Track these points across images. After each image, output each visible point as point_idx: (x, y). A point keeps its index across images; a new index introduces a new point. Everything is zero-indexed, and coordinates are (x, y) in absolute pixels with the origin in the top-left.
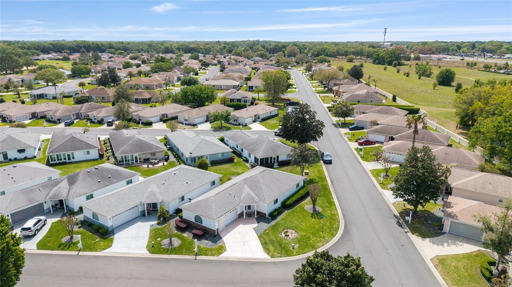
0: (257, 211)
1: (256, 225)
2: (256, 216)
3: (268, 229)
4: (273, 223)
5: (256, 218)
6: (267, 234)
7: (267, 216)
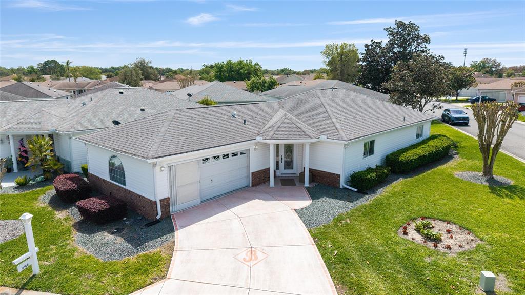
0: (311, 171)
1: (306, 203)
2: (307, 184)
3: (350, 216)
4: (366, 201)
5: (307, 188)
6: (348, 230)
7: (342, 184)
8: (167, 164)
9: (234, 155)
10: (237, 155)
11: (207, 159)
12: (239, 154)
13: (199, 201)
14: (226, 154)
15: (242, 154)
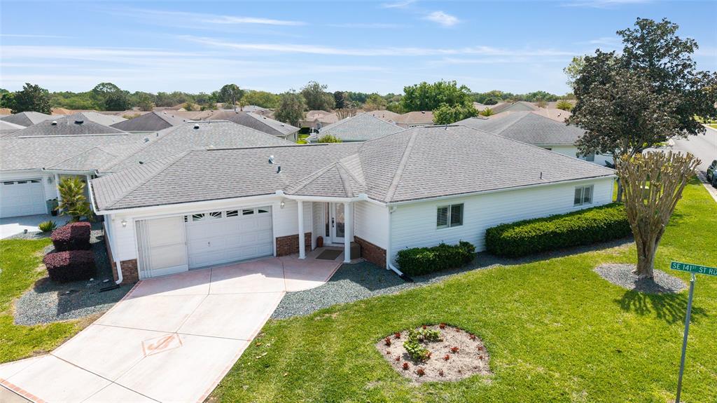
2: (347, 260)
7: (390, 265)
8: (134, 218)
9: (248, 212)
10: (252, 212)
11: (200, 215)
12: (256, 212)
13: (186, 268)
14: (233, 210)
15: (260, 211)
